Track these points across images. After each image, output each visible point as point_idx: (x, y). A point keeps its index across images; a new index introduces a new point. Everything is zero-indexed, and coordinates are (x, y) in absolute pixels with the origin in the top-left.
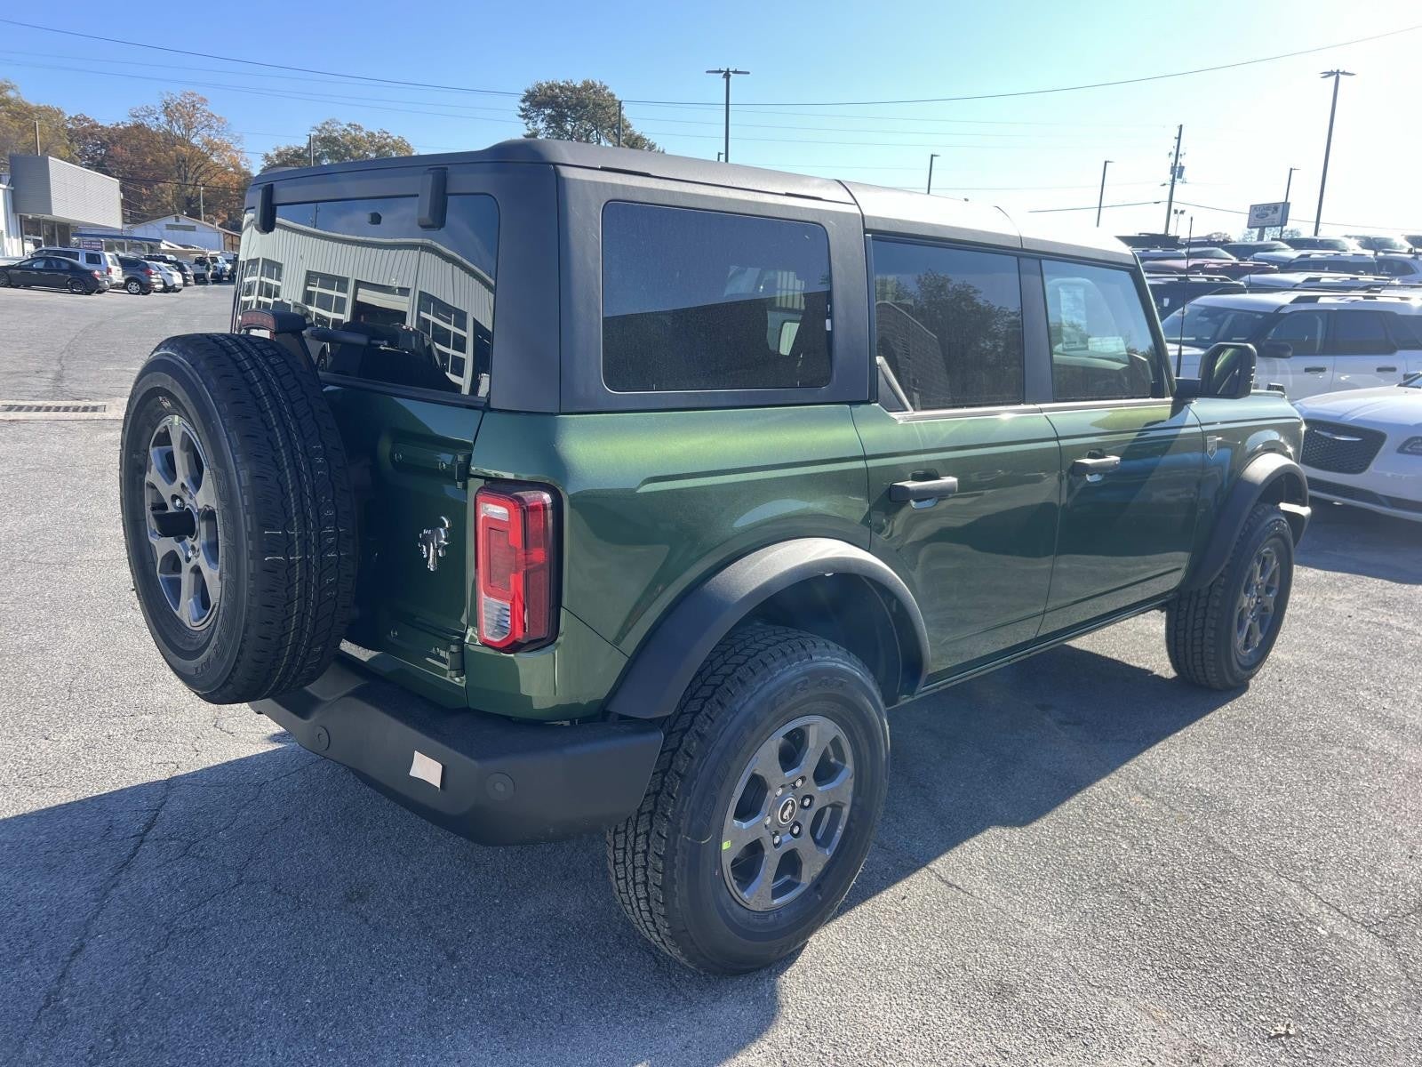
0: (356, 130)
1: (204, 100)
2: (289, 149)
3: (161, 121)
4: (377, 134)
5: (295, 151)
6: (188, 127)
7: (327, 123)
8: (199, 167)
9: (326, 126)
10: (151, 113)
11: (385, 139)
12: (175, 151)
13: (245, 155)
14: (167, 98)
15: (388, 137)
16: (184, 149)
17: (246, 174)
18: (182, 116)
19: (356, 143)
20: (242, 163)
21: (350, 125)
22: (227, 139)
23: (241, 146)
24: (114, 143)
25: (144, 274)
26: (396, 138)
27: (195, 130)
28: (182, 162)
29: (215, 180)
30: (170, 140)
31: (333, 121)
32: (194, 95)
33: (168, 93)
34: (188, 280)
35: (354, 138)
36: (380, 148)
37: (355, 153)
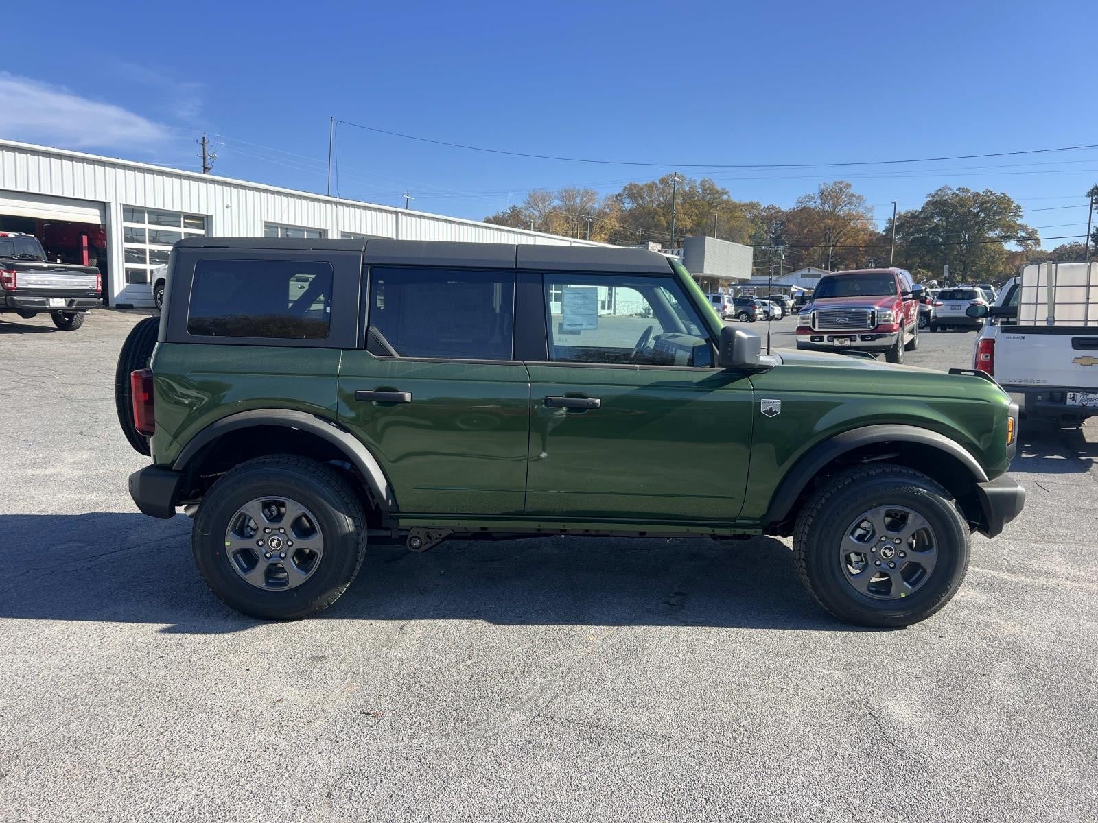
0: (963, 192)
1: (848, 186)
2: (907, 213)
3: (817, 203)
4: (982, 194)
5: (913, 214)
6: (835, 206)
7: (940, 190)
8: (840, 232)
9: (939, 193)
10: (811, 198)
11: (989, 197)
12: (825, 223)
13: (874, 221)
14: (823, 187)
15: (991, 195)
16: (829, 221)
17: (873, 234)
18: (832, 199)
19: (962, 202)
20: (870, 227)
21: (959, 189)
22: (861, 210)
23: (871, 215)
24: (789, 222)
25: (751, 308)
26: (998, 194)
27: (840, 207)
28: (829, 229)
29: (849, 240)
30: (823, 215)
31: (946, 188)
32: (842, 182)
33: (824, 184)
34: (786, 312)
35: (961, 200)
36: (982, 204)
37: (960, 211)
